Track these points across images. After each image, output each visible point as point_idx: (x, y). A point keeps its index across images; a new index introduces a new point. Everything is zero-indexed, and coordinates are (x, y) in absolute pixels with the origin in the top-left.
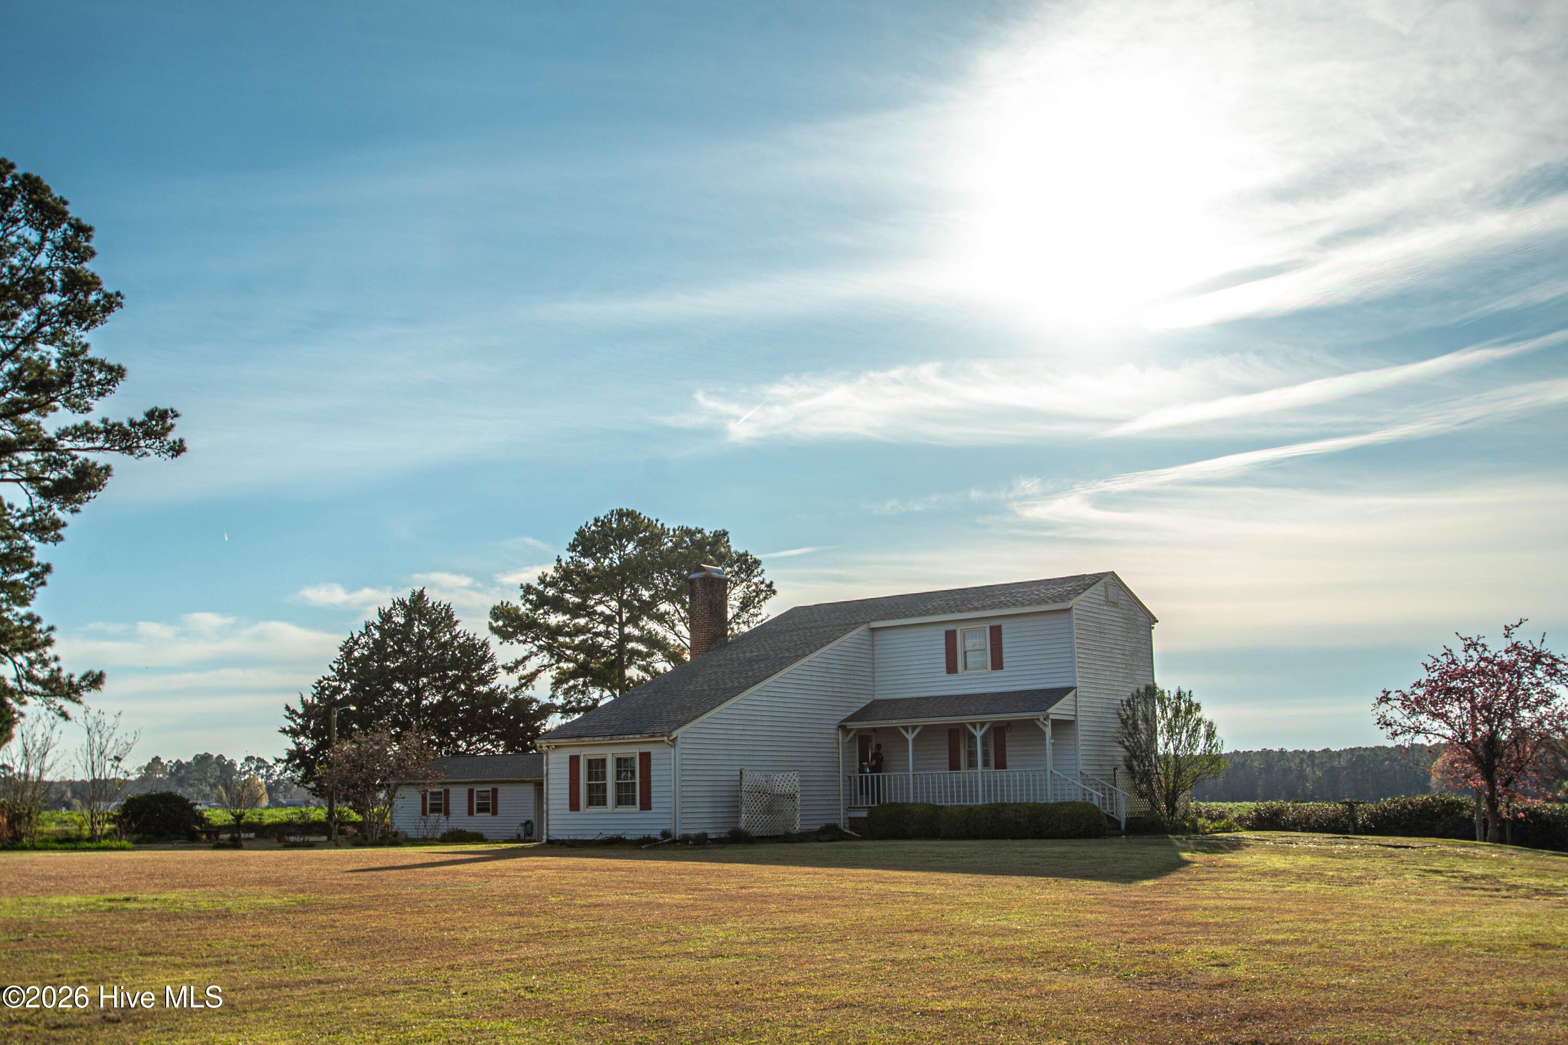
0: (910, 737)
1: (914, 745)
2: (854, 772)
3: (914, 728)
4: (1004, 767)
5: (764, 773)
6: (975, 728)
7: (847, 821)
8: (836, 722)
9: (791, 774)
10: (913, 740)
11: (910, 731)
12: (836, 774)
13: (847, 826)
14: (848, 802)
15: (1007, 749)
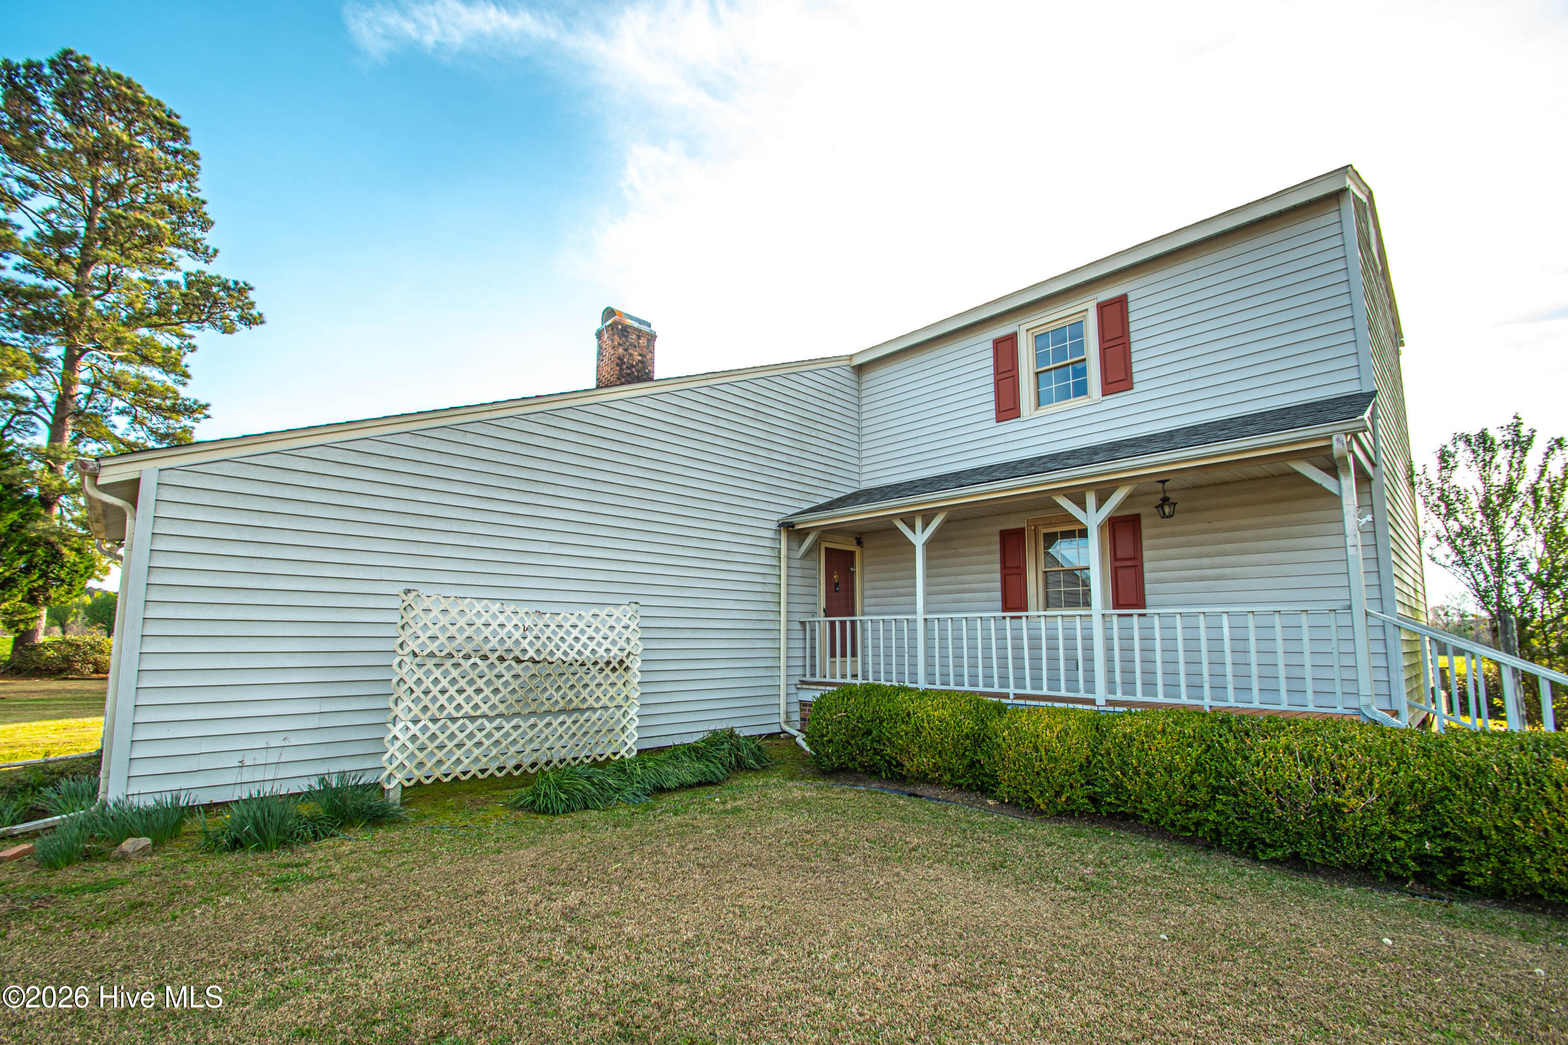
0: (919, 538)
1: (928, 558)
2: (814, 614)
3: (928, 517)
4: (1139, 602)
5: (532, 608)
6: (1082, 505)
7: (797, 708)
8: (780, 517)
9: (617, 613)
10: (929, 545)
11: (919, 524)
12: (771, 616)
13: (796, 717)
14: (799, 671)
15: (1147, 566)
